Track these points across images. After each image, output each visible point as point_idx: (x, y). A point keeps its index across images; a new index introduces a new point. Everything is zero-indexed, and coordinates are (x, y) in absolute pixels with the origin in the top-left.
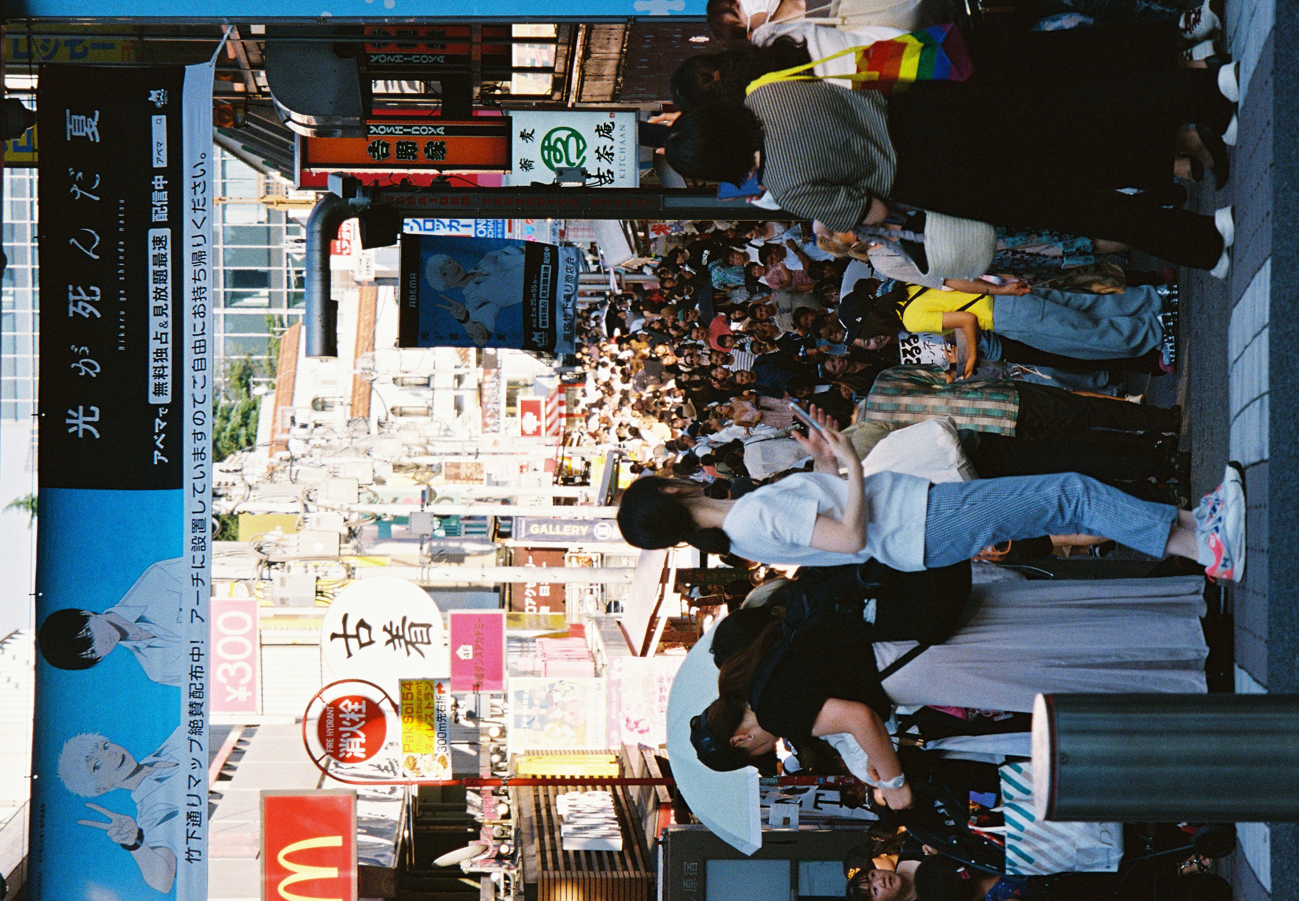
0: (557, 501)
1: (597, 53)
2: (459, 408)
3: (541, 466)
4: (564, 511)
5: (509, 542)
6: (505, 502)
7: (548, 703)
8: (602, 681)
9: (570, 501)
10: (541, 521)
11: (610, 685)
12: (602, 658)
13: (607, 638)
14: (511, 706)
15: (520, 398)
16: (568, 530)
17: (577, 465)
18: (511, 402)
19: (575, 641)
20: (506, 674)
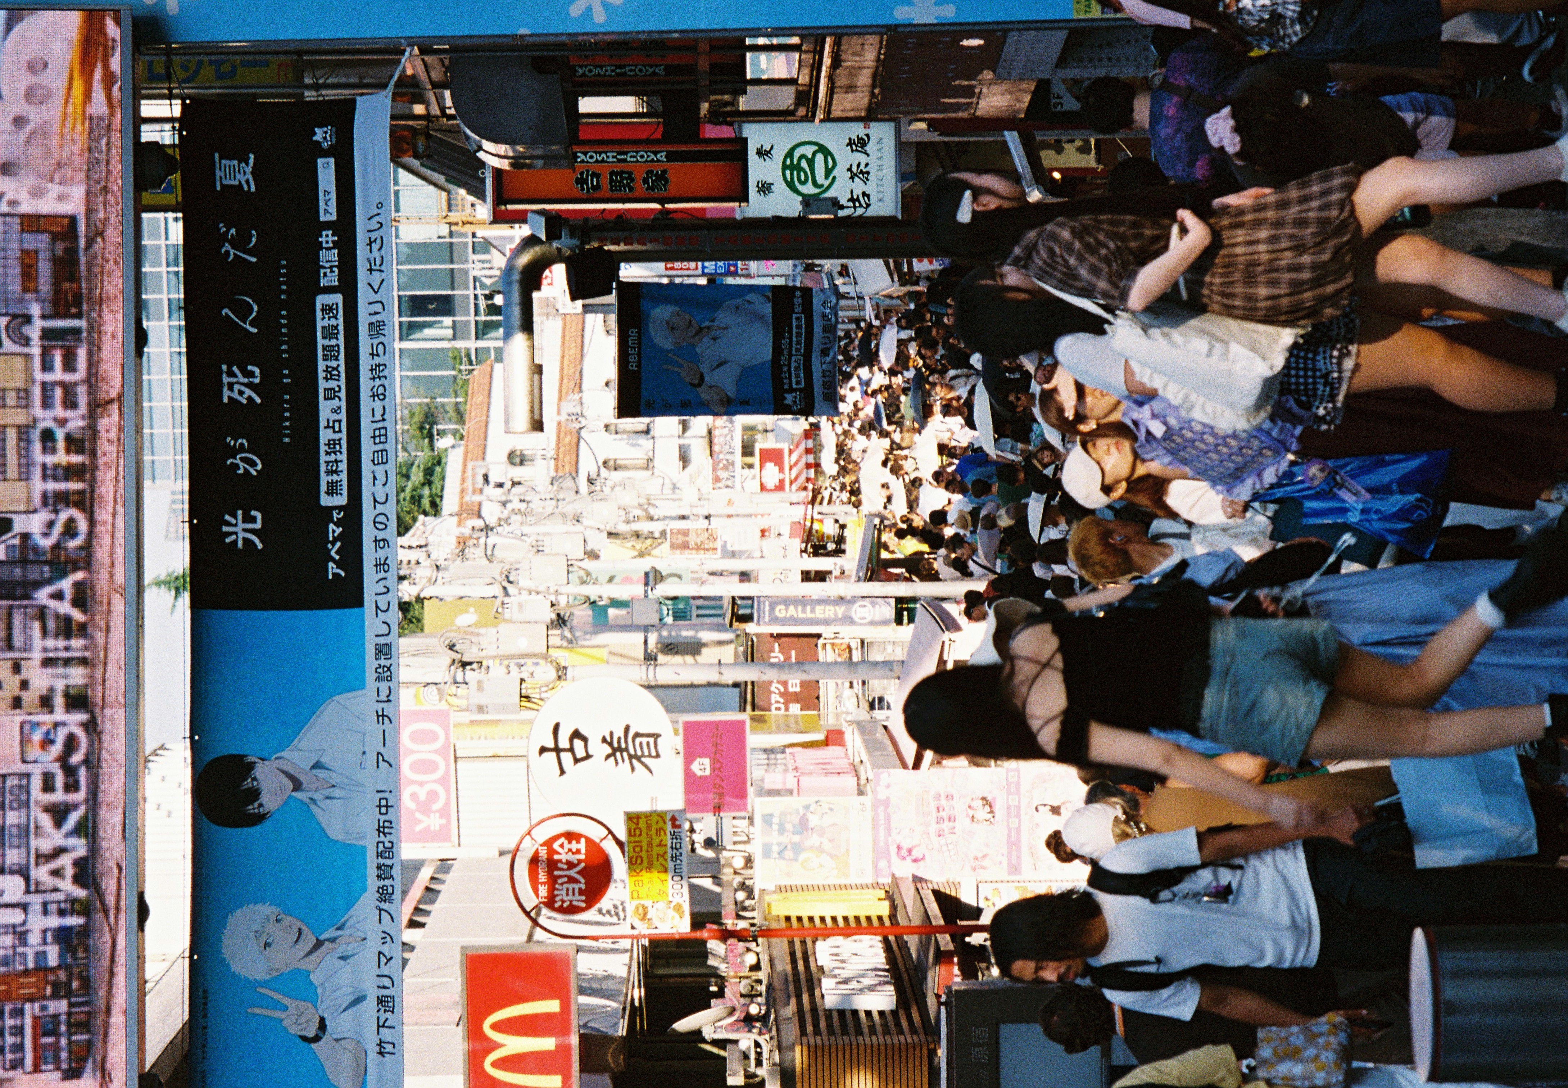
0: (807, 576)
1: (849, 61)
2: (684, 459)
3: (786, 530)
4: (815, 589)
5: (750, 628)
6: (745, 576)
7: (803, 826)
8: (867, 800)
9: (821, 576)
10: (787, 602)
11: (876, 805)
12: (867, 771)
13: (871, 746)
14: (757, 831)
15: (758, 447)
16: (820, 612)
17: (829, 529)
18: (747, 450)
19: (833, 751)
20: (751, 791)
